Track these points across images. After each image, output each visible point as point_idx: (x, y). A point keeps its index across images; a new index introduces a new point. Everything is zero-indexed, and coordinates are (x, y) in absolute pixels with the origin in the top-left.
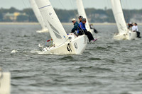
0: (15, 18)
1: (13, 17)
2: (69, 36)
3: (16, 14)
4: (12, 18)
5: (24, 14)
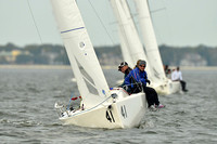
0: (14, 59)
1: (11, 56)
2: (113, 92)
3: (15, 53)
4: (8, 59)
5: (27, 53)
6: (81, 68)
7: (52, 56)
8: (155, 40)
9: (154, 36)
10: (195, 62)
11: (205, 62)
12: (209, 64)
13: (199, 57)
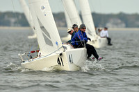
6: (42, 28)
7: (13, 20)
8: (89, 7)
9: (88, 4)
10: (117, 24)
11: (124, 25)
12: (127, 26)
13: (119, 21)
